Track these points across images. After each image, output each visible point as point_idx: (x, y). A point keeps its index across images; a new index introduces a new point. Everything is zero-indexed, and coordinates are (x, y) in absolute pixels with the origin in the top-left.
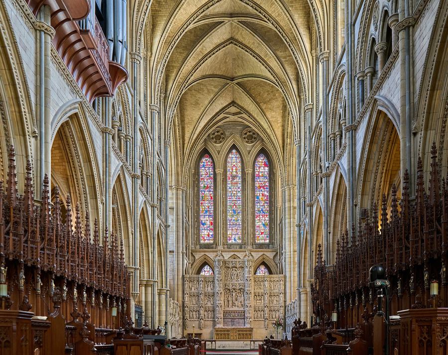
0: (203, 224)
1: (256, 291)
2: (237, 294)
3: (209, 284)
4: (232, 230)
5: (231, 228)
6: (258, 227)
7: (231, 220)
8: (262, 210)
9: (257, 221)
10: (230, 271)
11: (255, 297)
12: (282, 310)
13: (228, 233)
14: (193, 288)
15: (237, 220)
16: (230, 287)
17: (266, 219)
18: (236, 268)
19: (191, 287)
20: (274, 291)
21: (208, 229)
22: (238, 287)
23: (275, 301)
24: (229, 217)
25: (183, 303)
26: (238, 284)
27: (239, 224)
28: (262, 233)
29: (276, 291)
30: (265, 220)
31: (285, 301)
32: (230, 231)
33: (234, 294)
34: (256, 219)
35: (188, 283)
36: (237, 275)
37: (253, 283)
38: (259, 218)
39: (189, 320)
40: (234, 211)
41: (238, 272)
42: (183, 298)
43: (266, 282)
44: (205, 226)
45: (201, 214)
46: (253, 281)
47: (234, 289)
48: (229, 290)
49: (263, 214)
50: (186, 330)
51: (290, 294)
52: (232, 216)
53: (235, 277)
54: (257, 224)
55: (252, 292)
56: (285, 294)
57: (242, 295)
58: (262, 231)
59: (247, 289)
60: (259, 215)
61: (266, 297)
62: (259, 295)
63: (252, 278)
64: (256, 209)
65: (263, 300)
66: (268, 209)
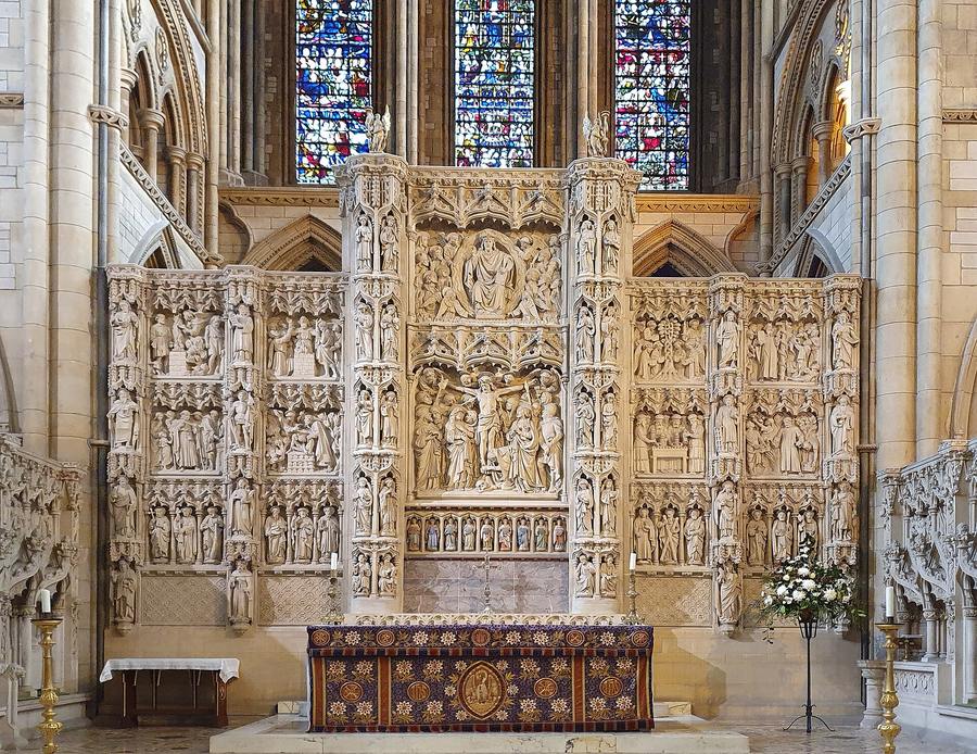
0: (315, 91)
1: (646, 382)
2: (511, 403)
3: (304, 333)
4: (481, 122)
5: (472, 116)
6: (632, 111)
7: (478, 72)
8: (653, 26)
9: (624, 82)
10: (459, 248)
11: (644, 419)
12: (841, 508)
13: (459, 140)
14: (178, 361)
15: (509, 76)
16: (461, 357)
17: (677, 71)
18: (504, 228)
19: (161, 351)
20: (784, 385)
21: (342, 113)
22: (515, 359)
23: (788, 450)
24: (463, 60)
25: (101, 454)
26: (514, 336)
27: (521, 96)
28: (651, 145)
29: (797, 384)
30: (668, 77)
31: (865, 453)
32: (471, 129)
33: (487, 401)
34: (619, 72)
35: (141, 323)
36: (513, 276)
37: (628, 334)
38: (633, 68)
39: (149, 567)
40: (494, 28)
41: (519, 256)
42: (102, 422)
43: (729, 325)
44: (324, 101)
45: (300, 38)
46: (626, 314)
47: (489, 367)
48: (452, 372)
49: (659, 46)
50: (119, 633)
51: (905, 401)
52: (483, 52)
53: (500, 292)
54: (625, 99)
55: (625, 384)
56: (865, 401)
57: (550, 409)
58: (651, 133)
59: (585, 363)
60: (638, 53)
61: (727, 421)
62: (671, 412)
63: (622, 296)
64: (619, 21)
65: (696, 445)
66: (687, 21)
